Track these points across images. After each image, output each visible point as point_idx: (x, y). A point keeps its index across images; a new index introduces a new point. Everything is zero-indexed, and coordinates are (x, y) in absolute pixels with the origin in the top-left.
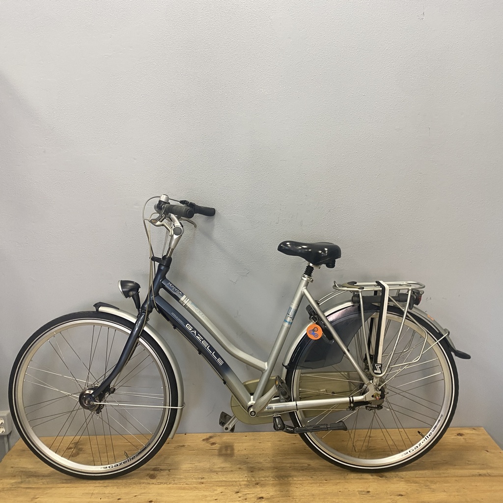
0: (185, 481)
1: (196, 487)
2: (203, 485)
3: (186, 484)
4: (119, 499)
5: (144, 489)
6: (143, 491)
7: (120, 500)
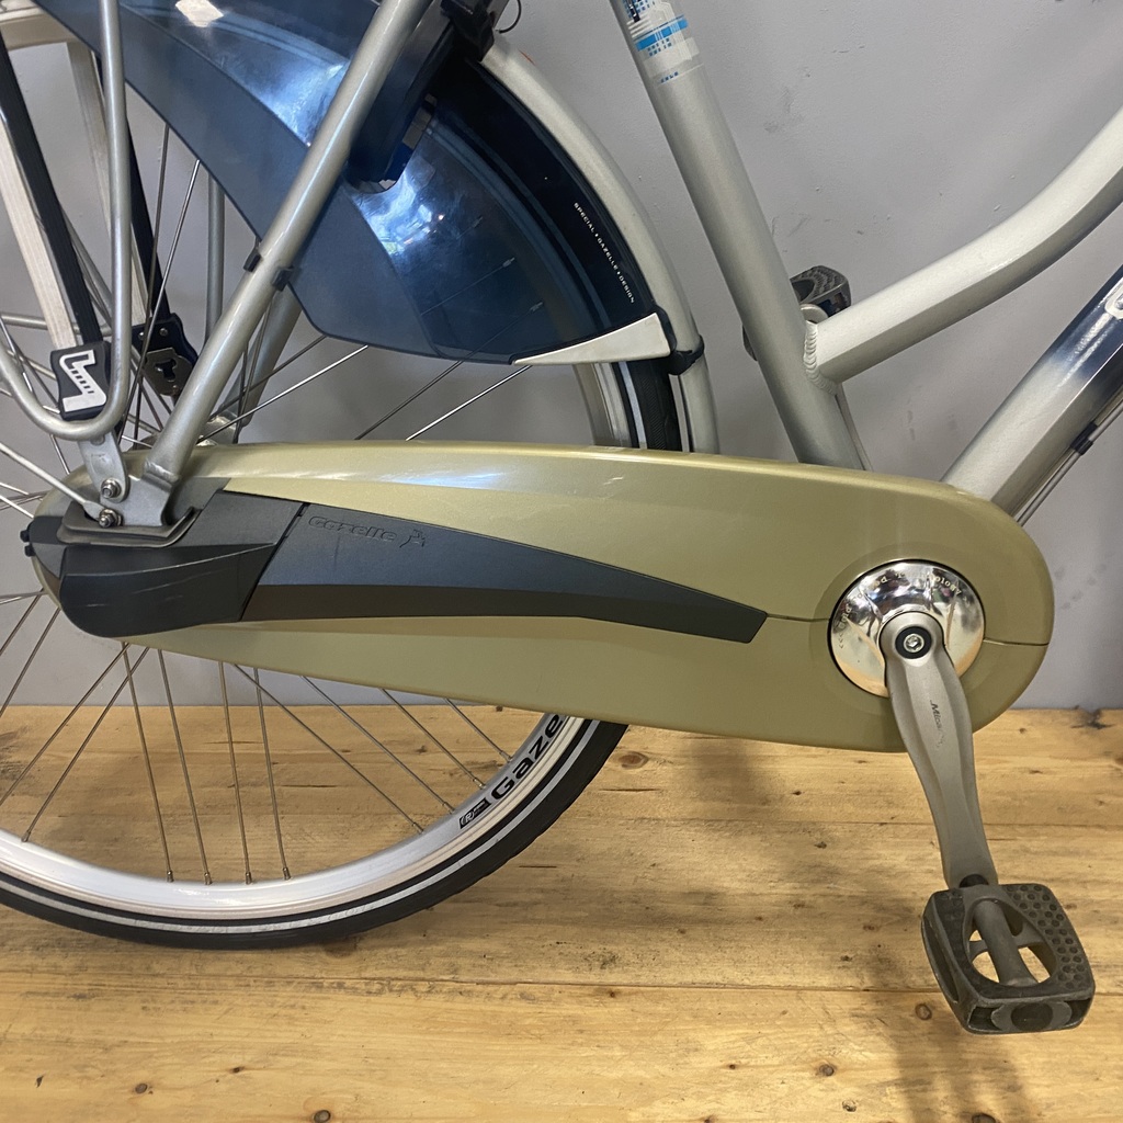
0: (514, 975)
1: (574, 1020)
2: (617, 1008)
3: (524, 996)
4: (142, 1088)
5: (291, 1020)
6: (285, 1036)
7: (145, 1099)
